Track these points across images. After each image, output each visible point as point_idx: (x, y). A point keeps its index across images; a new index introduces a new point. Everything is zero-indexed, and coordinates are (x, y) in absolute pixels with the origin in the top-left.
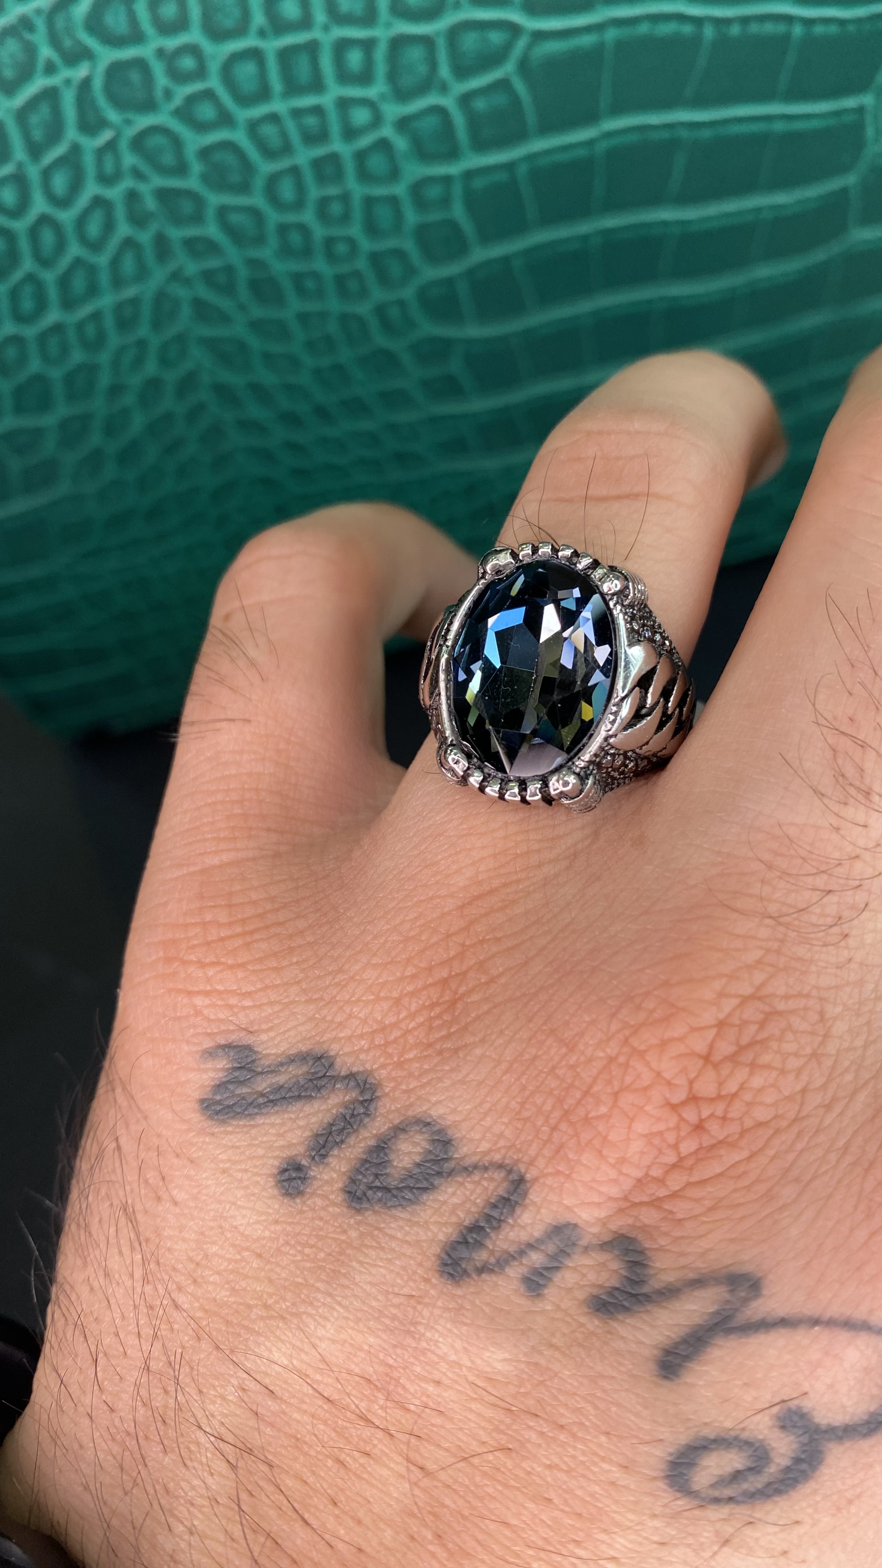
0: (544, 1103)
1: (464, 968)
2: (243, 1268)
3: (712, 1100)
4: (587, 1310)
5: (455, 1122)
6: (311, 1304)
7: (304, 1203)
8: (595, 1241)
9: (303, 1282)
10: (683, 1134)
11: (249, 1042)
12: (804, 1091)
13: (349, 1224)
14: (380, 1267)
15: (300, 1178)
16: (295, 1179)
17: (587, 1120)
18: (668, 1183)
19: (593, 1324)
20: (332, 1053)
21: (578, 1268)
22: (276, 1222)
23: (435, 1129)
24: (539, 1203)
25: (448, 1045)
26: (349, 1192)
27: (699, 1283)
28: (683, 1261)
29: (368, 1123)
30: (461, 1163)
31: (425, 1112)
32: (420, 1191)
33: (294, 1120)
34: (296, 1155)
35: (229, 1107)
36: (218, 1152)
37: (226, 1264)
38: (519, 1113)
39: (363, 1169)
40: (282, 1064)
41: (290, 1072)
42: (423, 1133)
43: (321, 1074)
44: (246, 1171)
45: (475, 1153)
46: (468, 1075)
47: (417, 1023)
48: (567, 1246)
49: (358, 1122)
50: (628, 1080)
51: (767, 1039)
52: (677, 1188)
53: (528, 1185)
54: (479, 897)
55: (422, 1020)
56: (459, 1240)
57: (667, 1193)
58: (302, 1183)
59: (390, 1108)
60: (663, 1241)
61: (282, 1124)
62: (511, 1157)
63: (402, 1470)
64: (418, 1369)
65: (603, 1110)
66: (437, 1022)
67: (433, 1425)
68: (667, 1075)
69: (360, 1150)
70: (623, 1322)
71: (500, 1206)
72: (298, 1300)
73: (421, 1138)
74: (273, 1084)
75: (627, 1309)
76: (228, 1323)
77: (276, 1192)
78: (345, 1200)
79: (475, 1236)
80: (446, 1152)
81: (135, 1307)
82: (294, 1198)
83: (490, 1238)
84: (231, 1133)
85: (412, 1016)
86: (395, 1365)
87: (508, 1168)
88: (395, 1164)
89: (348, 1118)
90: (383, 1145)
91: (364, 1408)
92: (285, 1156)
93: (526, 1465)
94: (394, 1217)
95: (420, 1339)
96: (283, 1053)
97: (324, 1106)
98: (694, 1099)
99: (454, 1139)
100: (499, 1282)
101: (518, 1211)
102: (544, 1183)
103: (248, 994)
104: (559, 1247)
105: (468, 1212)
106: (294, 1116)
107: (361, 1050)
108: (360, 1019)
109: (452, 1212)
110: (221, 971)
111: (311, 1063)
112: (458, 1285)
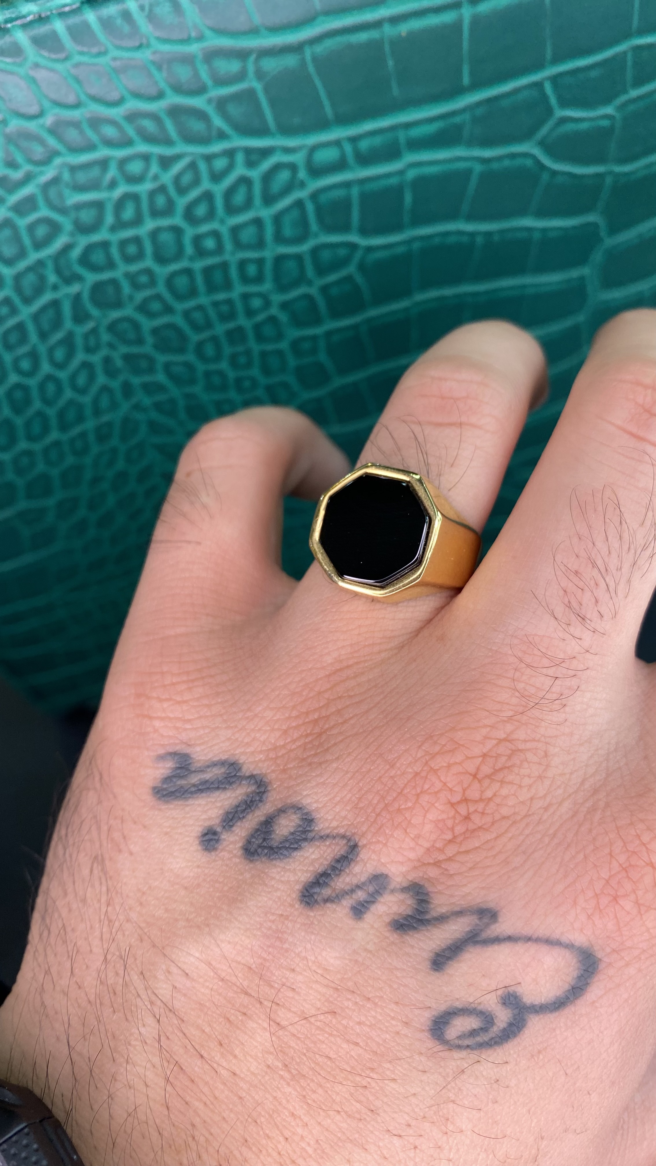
0: (373, 798)
1: (328, 714)
2: (175, 896)
3: (476, 801)
4: (390, 928)
5: (318, 807)
6: (218, 918)
7: (217, 855)
8: (399, 886)
9: (213, 904)
10: (457, 821)
11: (188, 752)
12: (532, 799)
13: (245, 869)
14: (264, 896)
15: (215, 839)
16: (212, 840)
17: (399, 810)
18: (445, 852)
19: (393, 937)
20: (240, 762)
21: (386, 903)
22: (199, 867)
23: (304, 812)
24: (365, 860)
25: (316, 760)
26: (246, 849)
27: (460, 913)
28: (453, 900)
29: (261, 806)
30: (319, 833)
31: (299, 801)
32: (292, 850)
33: (214, 803)
34: (213, 825)
35: (172, 792)
36: (163, 821)
37: (163, 893)
38: (357, 804)
39: (256, 835)
40: (208, 767)
41: (213, 772)
42: (297, 814)
43: (233, 775)
44: (181, 834)
45: (328, 828)
46: (327, 779)
47: (296, 746)
48: (380, 888)
49: (255, 806)
50: (426, 787)
51: (511, 766)
52: (451, 855)
53: (360, 849)
54: (341, 670)
55: (300, 744)
56: (314, 881)
57: (445, 857)
58: (216, 842)
59: (276, 797)
60: (440, 888)
62: (351, 831)
63: (266, 1025)
64: (282, 961)
65: (409, 804)
66: (310, 746)
67: (287, 997)
68: (450, 785)
69: (255, 823)
70: (412, 936)
71: (342, 861)
72: (209, 916)
73: (294, 817)
74: (202, 778)
75: (415, 928)
76: (162, 930)
77: (198, 847)
78: (243, 854)
79: (324, 879)
80: (310, 826)
81: (100, 920)
82: (211, 852)
83: (334, 881)
84: (172, 809)
85: (294, 741)
86: (268, 958)
87: (348, 838)
88: (277, 832)
89: (248, 803)
90: (270, 820)
91: (246, 986)
92: (206, 825)
93: (344, 1022)
94: (275, 865)
95: (285, 942)
96: (208, 760)
97: (233, 795)
98: (465, 800)
99: (316, 819)
100: (337, 909)
101: (352, 865)
102: (370, 848)
103: (189, 721)
104: (375, 889)
105: (321, 864)
106: (214, 800)
107: (260, 761)
108: (260, 741)
109: (312, 863)
110: (172, 705)
111: (227, 767)
112: (311, 909)
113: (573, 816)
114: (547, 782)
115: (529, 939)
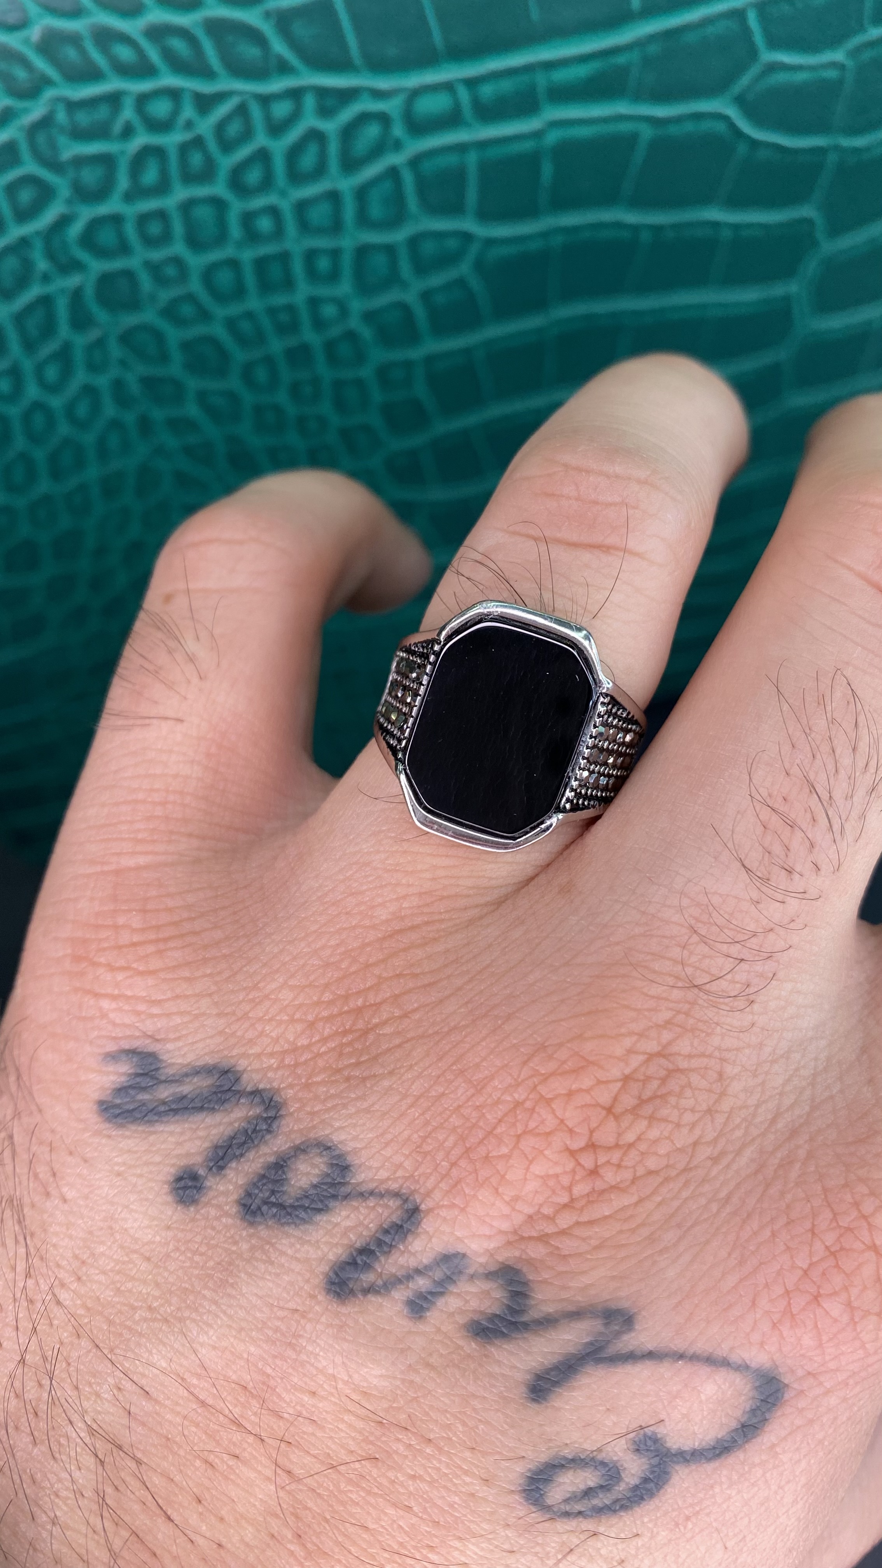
0: (446, 1139)
1: (378, 1000)
2: (131, 1270)
3: (609, 1148)
4: (465, 1333)
5: (355, 1148)
6: (196, 1310)
7: (197, 1211)
8: (481, 1270)
9: (190, 1287)
10: (577, 1178)
11: (155, 1050)
12: (695, 1144)
13: (241, 1236)
14: (268, 1280)
15: (195, 1187)
16: (190, 1187)
17: (487, 1158)
18: (557, 1221)
19: (471, 1347)
20: (239, 1068)
21: (462, 1294)
22: (168, 1228)
23: (335, 1153)
24: (430, 1233)
25: (357, 1073)
26: (244, 1205)
27: (574, 1315)
28: (566, 1295)
29: (269, 1139)
30: (357, 1188)
31: (327, 1136)
32: (314, 1212)
33: (194, 1130)
34: (194, 1165)
35: (128, 1111)
36: (114, 1154)
37: (113, 1265)
38: (420, 1146)
39: (260, 1184)
40: (186, 1075)
41: (195, 1083)
42: (323, 1156)
43: (226, 1088)
44: (141, 1176)
45: (372, 1180)
46: (373, 1105)
47: (328, 1048)
48: (453, 1273)
49: (259, 1138)
50: (532, 1125)
51: (666, 1094)
52: (566, 1226)
53: (422, 1215)
55: (333, 1045)
56: (350, 1261)
57: (555, 1230)
58: (197, 1191)
59: (293, 1127)
60: (546, 1275)
61: (182, 1134)
62: (409, 1188)
63: (269, 1473)
64: (295, 1380)
65: (504, 1150)
66: (348, 1050)
67: (304, 1433)
68: (569, 1123)
69: (259, 1165)
70: (500, 1347)
71: (392, 1232)
72: (183, 1305)
73: (321, 1160)
74: (177, 1093)
75: (504, 1335)
76: (110, 1323)
77: (170, 1199)
78: (239, 1212)
79: (365, 1259)
80: (344, 1177)
81: (15, 1300)
82: (188, 1206)
83: (380, 1261)
84: (129, 1137)
85: (325, 1040)
86: (273, 1374)
87: (404, 1198)
88: (293, 1183)
89: (249, 1133)
90: (282, 1163)
91: (238, 1415)
92: (182, 1164)
93: (391, 1474)
94: (288, 1236)
95: (300, 1352)
96: (188, 1064)
97: (226, 1120)
98: (591, 1147)
99: (353, 1165)
100: (384, 1303)
101: (410, 1238)
102: (438, 1214)
103: (158, 1002)
104: (445, 1274)
105: (361, 1236)
106: (194, 1127)
107: (270, 1068)
108: (272, 1038)
109: (345, 1233)
110: (131, 977)
111: (216, 1077)
112: (343, 1303)
113: (756, 1172)
114: (720, 1119)
115: (681, 1356)
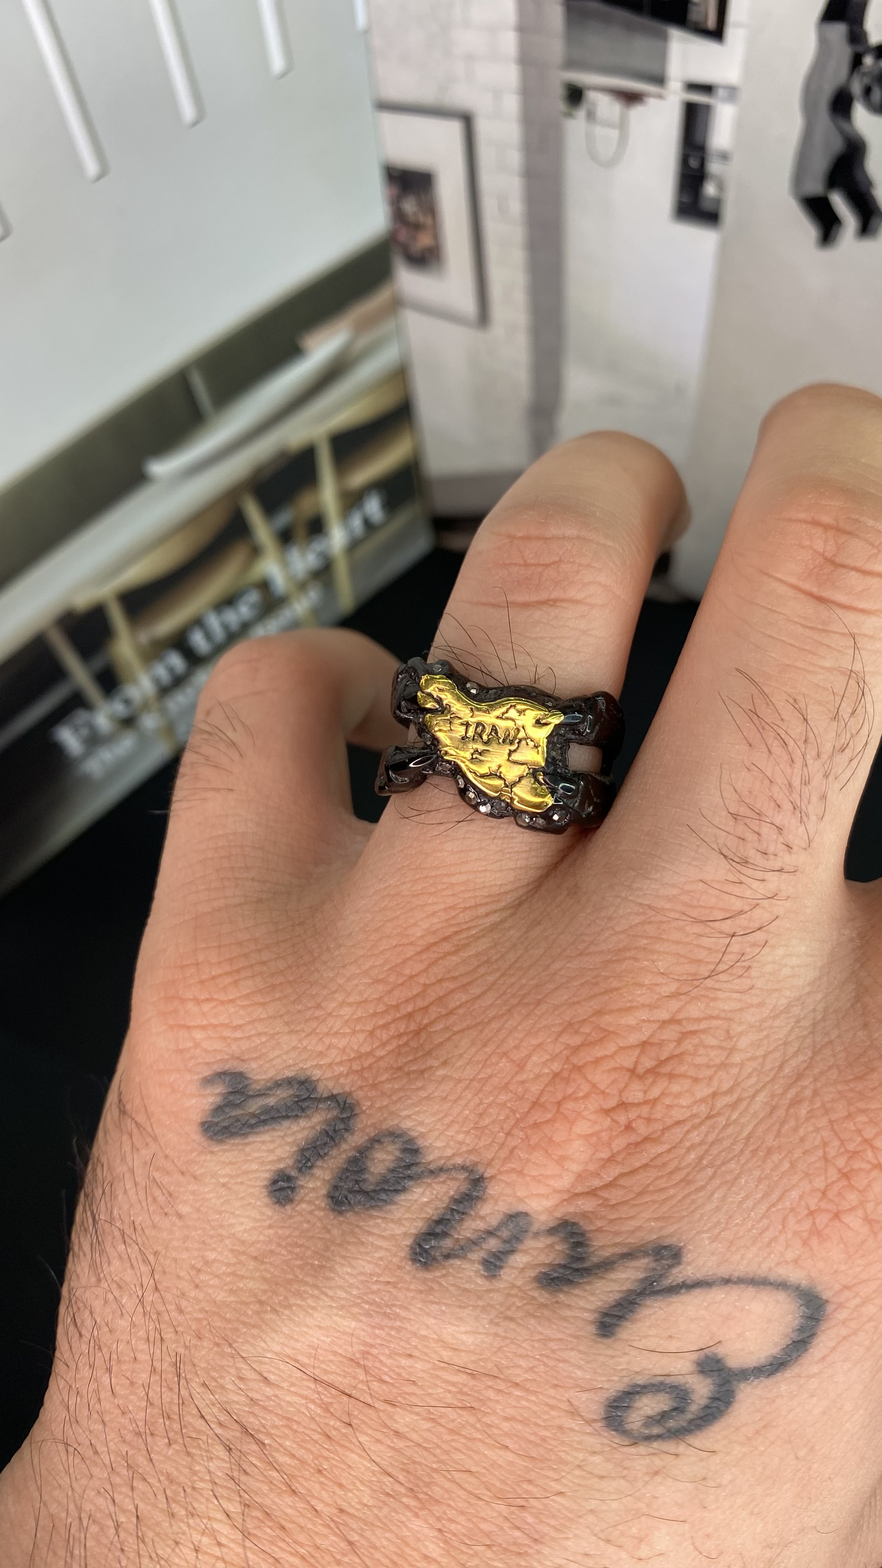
0: (499, 1113)
1: (426, 1004)
2: (240, 1270)
3: (638, 1105)
4: (537, 1286)
5: (423, 1132)
6: (301, 1297)
7: (293, 1209)
8: (544, 1228)
9: (293, 1277)
11: (242, 1070)
12: (714, 1095)
13: (332, 1224)
14: (360, 1259)
15: (289, 1188)
16: (285, 1188)
17: (536, 1125)
18: (603, 1176)
19: (542, 1296)
20: (314, 1078)
21: (530, 1251)
22: (270, 1227)
23: (404, 1140)
24: (496, 1196)
25: (414, 1068)
26: (332, 1198)
27: (630, 1255)
28: (618, 1239)
29: (348, 1136)
30: (428, 1167)
31: (397, 1125)
32: (394, 1193)
33: (283, 1137)
34: (285, 1168)
35: (225, 1128)
36: (218, 1168)
37: (224, 1268)
38: (477, 1123)
39: (344, 1176)
40: (270, 1089)
41: (278, 1096)
42: (396, 1143)
43: (305, 1097)
44: (242, 1184)
45: (440, 1158)
46: (434, 1091)
47: (387, 1051)
48: (519, 1232)
49: (339, 1137)
50: (570, 1090)
51: (682, 1054)
52: (611, 1179)
53: (487, 1182)
54: (435, 944)
55: (392, 1048)
56: (428, 1232)
57: (603, 1184)
58: (291, 1191)
59: (367, 1122)
60: (599, 1224)
61: (272, 1141)
62: (472, 1160)
63: (379, 1435)
64: (393, 1345)
65: (549, 1116)
66: (405, 1049)
67: (405, 1393)
68: (602, 1086)
69: (342, 1161)
70: (567, 1292)
71: (463, 1201)
72: (289, 1294)
73: (392, 1147)
74: (265, 1105)
75: (571, 1282)
77: (267, 1200)
78: (328, 1204)
79: (442, 1228)
80: (415, 1159)
82: (285, 1206)
83: (455, 1229)
84: (228, 1151)
85: (384, 1044)
86: (374, 1343)
87: (469, 1170)
88: (372, 1170)
89: (330, 1134)
90: (361, 1155)
92: (276, 1169)
93: (486, 1419)
94: (374, 1218)
95: (395, 1319)
96: (271, 1078)
97: (309, 1124)
98: (623, 1105)
99: (422, 1147)
100: (463, 1266)
101: (479, 1205)
102: (500, 1180)
103: (239, 1027)
104: (513, 1234)
105: (437, 1209)
106: (282, 1134)
107: (340, 1075)
108: (339, 1048)
109: (422, 1209)
110: (214, 1007)
111: (296, 1086)
112: (427, 1270)
113: (771, 1112)
114: (733, 1071)
115: (726, 1281)
